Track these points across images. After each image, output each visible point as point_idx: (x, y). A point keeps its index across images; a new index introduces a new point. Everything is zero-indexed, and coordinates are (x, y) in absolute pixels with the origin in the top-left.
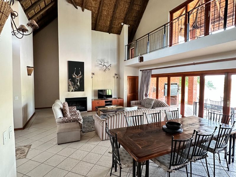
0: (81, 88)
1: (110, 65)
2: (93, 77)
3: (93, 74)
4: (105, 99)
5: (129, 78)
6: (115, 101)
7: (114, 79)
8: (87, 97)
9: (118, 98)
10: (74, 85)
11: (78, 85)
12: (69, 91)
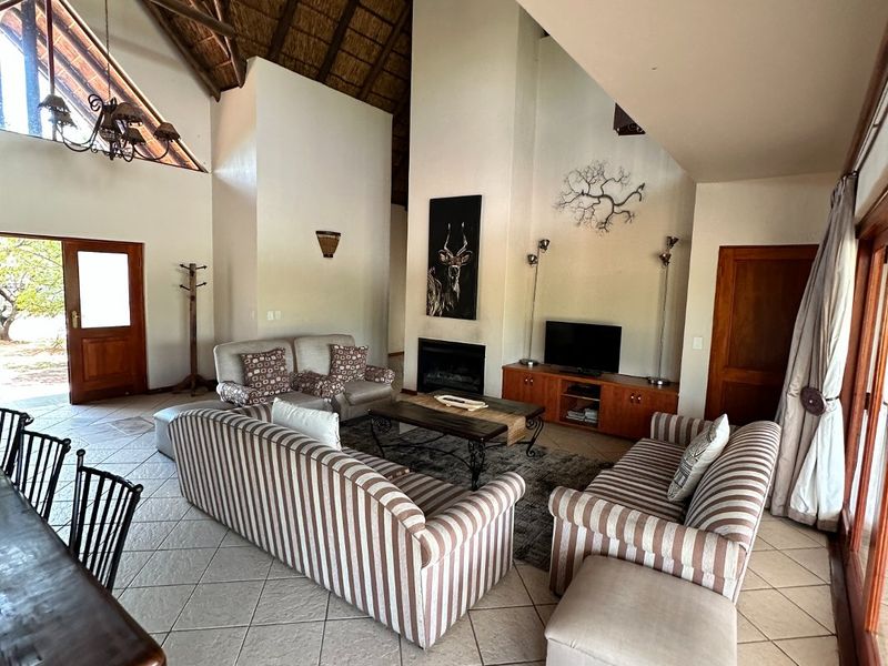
0: (465, 306)
1: (637, 192)
2: (540, 260)
3: (543, 245)
4: (580, 374)
5: (731, 259)
6: (616, 394)
7: (658, 268)
8: (484, 347)
9: (666, 384)
10: (444, 291)
11: (455, 293)
12: (428, 314)
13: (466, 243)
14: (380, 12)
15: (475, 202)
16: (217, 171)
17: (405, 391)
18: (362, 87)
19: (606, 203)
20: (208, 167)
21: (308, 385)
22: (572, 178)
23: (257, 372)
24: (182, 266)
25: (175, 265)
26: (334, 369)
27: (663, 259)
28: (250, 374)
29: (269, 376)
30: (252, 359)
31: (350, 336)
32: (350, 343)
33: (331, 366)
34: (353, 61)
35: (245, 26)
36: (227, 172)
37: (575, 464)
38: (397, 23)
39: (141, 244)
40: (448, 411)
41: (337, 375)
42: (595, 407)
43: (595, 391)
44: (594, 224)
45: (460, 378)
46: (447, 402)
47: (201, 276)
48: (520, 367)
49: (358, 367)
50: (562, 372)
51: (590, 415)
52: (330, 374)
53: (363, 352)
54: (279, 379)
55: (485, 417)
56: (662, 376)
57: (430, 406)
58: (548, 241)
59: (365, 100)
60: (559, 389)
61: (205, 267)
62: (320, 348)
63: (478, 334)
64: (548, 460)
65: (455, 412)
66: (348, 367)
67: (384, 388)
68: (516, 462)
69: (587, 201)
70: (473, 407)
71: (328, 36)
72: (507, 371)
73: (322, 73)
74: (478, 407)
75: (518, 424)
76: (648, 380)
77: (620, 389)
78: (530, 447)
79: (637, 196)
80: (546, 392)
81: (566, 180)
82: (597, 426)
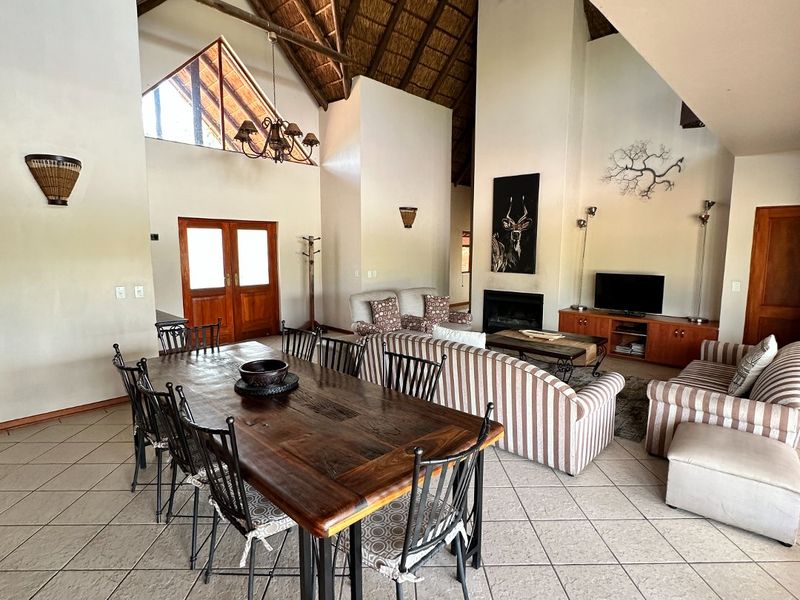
0: (526, 263)
1: (677, 164)
2: (588, 224)
3: (591, 211)
4: (628, 315)
5: (766, 218)
6: (661, 330)
7: (696, 227)
8: (542, 295)
9: (705, 322)
10: (507, 252)
11: (517, 252)
12: (492, 270)
13: (526, 212)
14: (450, 30)
15: (534, 179)
16: (324, 165)
18: (431, 90)
19: (648, 175)
20: (317, 162)
21: (414, 324)
22: (617, 156)
23: (381, 314)
24: (303, 238)
25: (298, 237)
26: (428, 313)
27: (703, 219)
28: (377, 316)
29: (389, 317)
30: (377, 305)
33: (425, 311)
34: (426, 70)
35: (354, 54)
36: (334, 165)
38: (461, 38)
39: (277, 223)
40: (533, 340)
42: (641, 341)
43: (643, 328)
44: (637, 192)
45: (517, 322)
46: (530, 335)
47: (317, 245)
48: (571, 310)
49: (444, 311)
50: (610, 314)
51: (636, 348)
52: (425, 316)
53: (448, 301)
54: (395, 320)
55: (565, 343)
56: (701, 316)
57: (517, 338)
58: (596, 208)
59: (432, 100)
60: (610, 328)
61: (319, 239)
62: (415, 297)
63: (536, 286)
66: (437, 312)
68: (585, 380)
69: (631, 174)
70: (551, 337)
71: (409, 54)
72: (562, 313)
73: (403, 83)
74: (557, 337)
75: (592, 349)
76: (689, 319)
77: (665, 326)
78: (596, 369)
79: (677, 168)
80: (598, 331)
81: (612, 158)
82: (643, 357)
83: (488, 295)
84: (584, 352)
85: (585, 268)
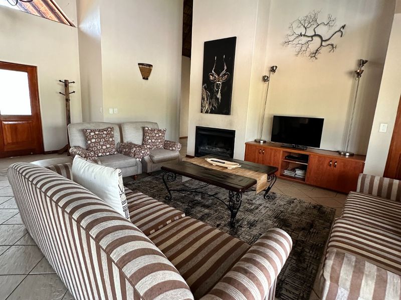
1: (340, 31)
2: (270, 79)
3: (273, 70)
4: (294, 148)
6: (319, 161)
8: (235, 131)
9: (351, 155)
10: (211, 98)
11: (218, 99)
12: (202, 112)
13: (225, 68)
16: (80, 26)
17: (188, 156)
19: (317, 40)
20: (75, 23)
21: (127, 150)
22: (295, 25)
23: (93, 141)
24: (60, 81)
25: (57, 81)
26: (145, 141)
27: (357, 74)
28: (89, 142)
29: (101, 143)
30: (90, 133)
31: (156, 123)
32: (156, 127)
33: (143, 140)
36: (85, 26)
37: (297, 205)
39: (36, 67)
40: (214, 168)
41: (147, 145)
42: (303, 168)
43: (305, 158)
44: (308, 54)
45: (219, 150)
46: (213, 163)
47: (72, 87)
48: (255, 143)
49: (159, 141)
50: (282, 147)
51: (299, 173)
52: (143, 144)
53: (163, 132)
54: (108, 146)
55: (240, 173)
56: (348, 151)
57: (202, 165)
58: (276, 67)
60: (281, 157)
61: (74, 82)
62: (136, 128)
63: (231, 124)
64: (278, 202)
65: (219, 169)
66: (153, 141)
67: (174, 154)
68: (258, 203)
69: (304, 40)
70: (230, 166)
72: (248, 145)
74: (234, 167)
75: (262, 179)
76: (339, 153)
77: (321, 158)
78: (266, 193)
79: (339, 34)
80: (272, 159)
81: (291, 27)
82: (303, 179)
83: (199, 129)
84: (255, 182)
85: (267, 112)
